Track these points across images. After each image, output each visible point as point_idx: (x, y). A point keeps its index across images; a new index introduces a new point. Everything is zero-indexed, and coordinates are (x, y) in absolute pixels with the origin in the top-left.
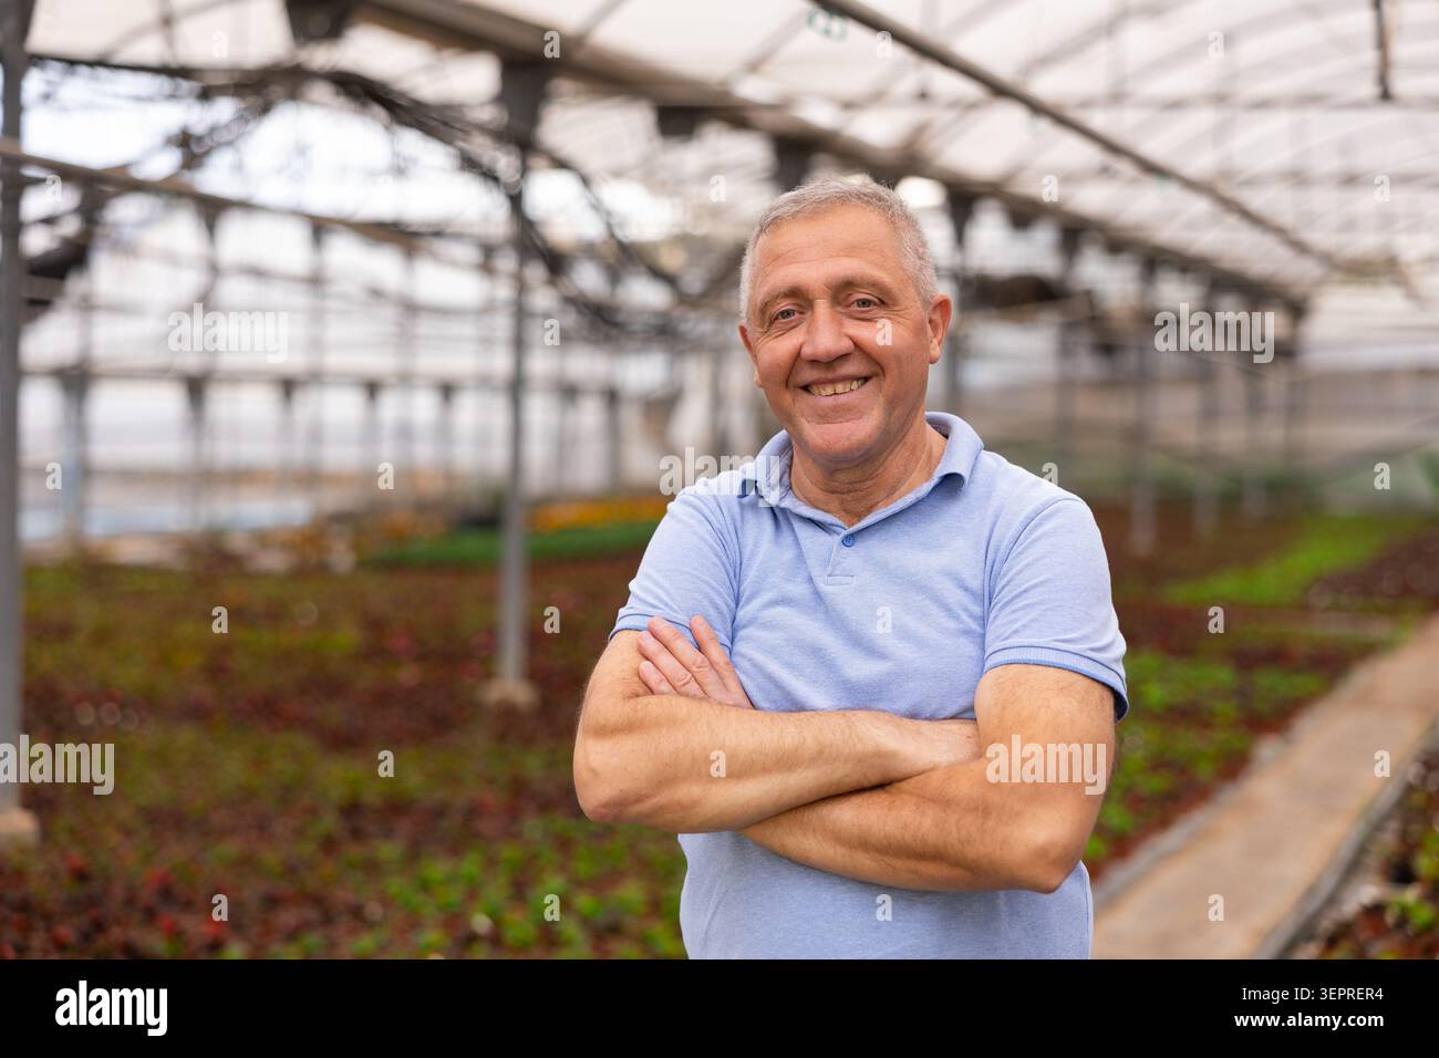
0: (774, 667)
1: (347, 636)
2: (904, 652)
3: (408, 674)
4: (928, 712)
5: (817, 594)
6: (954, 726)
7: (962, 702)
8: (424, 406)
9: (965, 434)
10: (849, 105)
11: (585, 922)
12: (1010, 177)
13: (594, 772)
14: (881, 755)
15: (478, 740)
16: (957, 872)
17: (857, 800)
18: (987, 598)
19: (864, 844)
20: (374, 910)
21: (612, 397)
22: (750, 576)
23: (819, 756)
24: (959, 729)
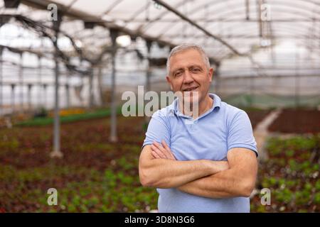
0: (181, 151)
1: (16, 143)
2: (210, 146)
3: (32, 151)
4: (216, 159)
5: (189, 135)
6: (223, 162)
7: (224, 157)
8: (25, 89)
9: (217, 98)
10: (126, 21)
11: (87, 206)
12: (160, 36)
13: (145, 176)
14: (208, 169)
15: (52, 165)
16: (227, 194)
17: (204, 179)
18: (227, 134)
19: (206, 189)
20: (38, 206)
21: (67, 86)
22: (173, 131)
23: (196, 170)
24: (224, 163)
